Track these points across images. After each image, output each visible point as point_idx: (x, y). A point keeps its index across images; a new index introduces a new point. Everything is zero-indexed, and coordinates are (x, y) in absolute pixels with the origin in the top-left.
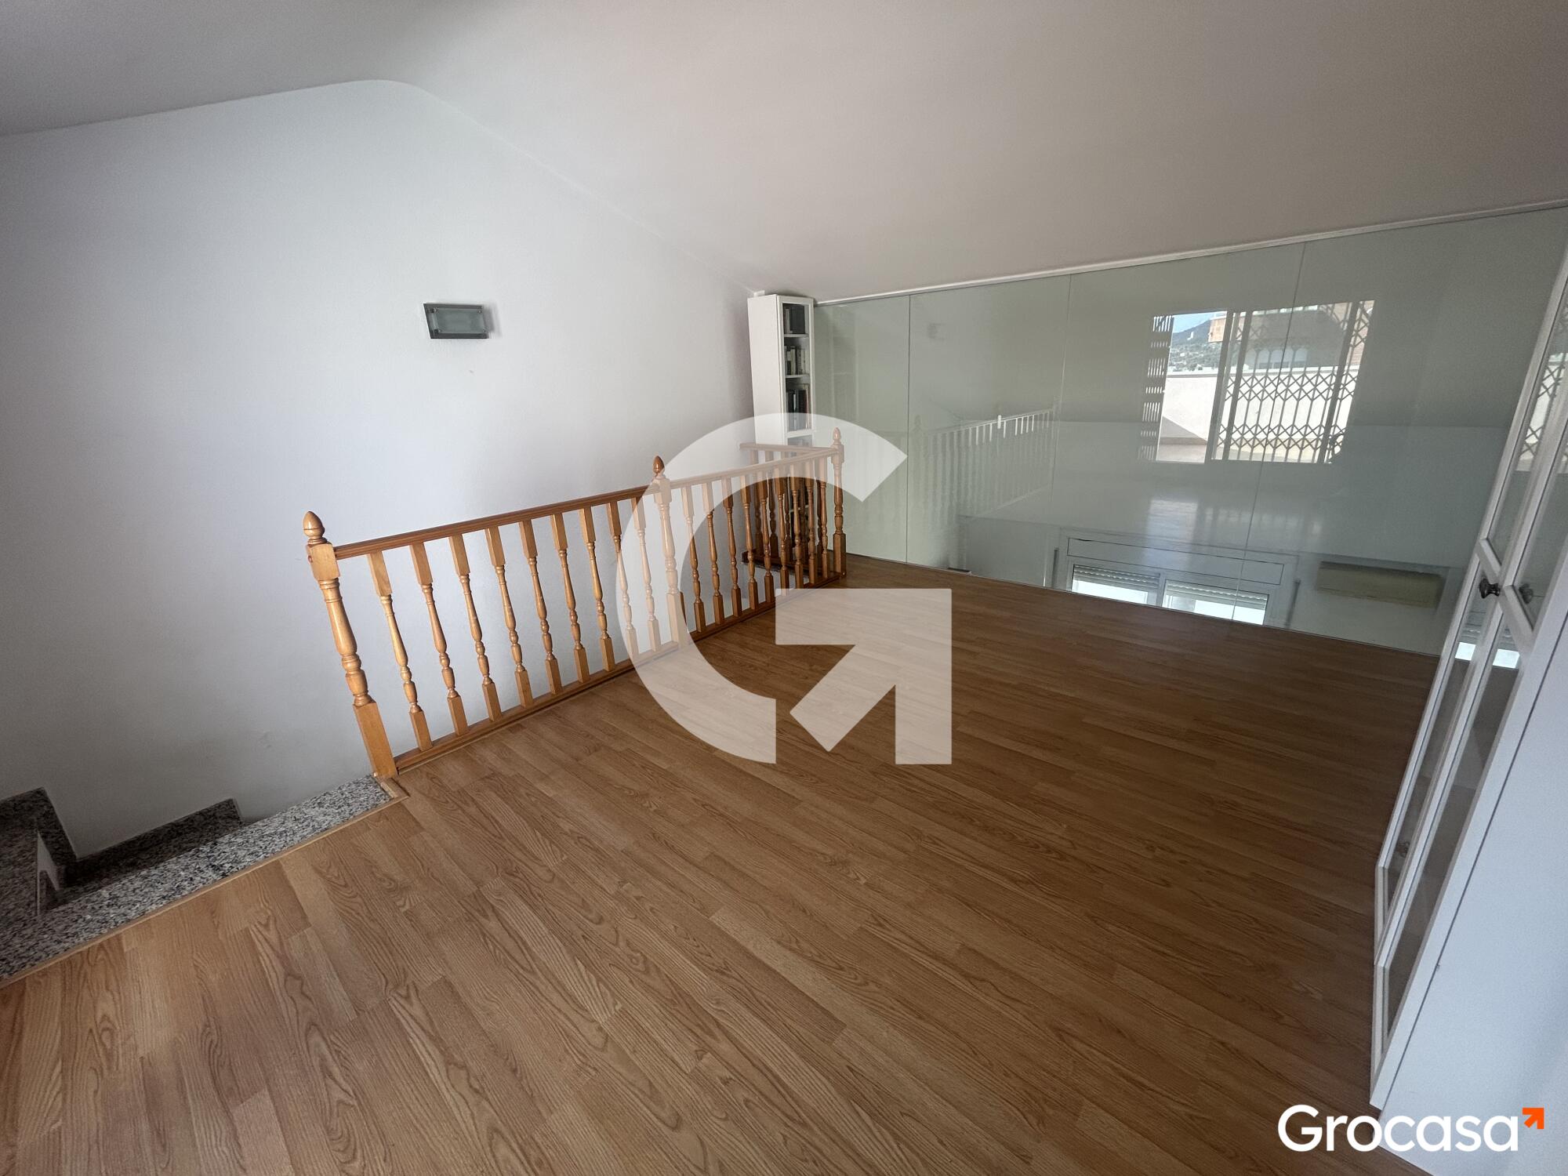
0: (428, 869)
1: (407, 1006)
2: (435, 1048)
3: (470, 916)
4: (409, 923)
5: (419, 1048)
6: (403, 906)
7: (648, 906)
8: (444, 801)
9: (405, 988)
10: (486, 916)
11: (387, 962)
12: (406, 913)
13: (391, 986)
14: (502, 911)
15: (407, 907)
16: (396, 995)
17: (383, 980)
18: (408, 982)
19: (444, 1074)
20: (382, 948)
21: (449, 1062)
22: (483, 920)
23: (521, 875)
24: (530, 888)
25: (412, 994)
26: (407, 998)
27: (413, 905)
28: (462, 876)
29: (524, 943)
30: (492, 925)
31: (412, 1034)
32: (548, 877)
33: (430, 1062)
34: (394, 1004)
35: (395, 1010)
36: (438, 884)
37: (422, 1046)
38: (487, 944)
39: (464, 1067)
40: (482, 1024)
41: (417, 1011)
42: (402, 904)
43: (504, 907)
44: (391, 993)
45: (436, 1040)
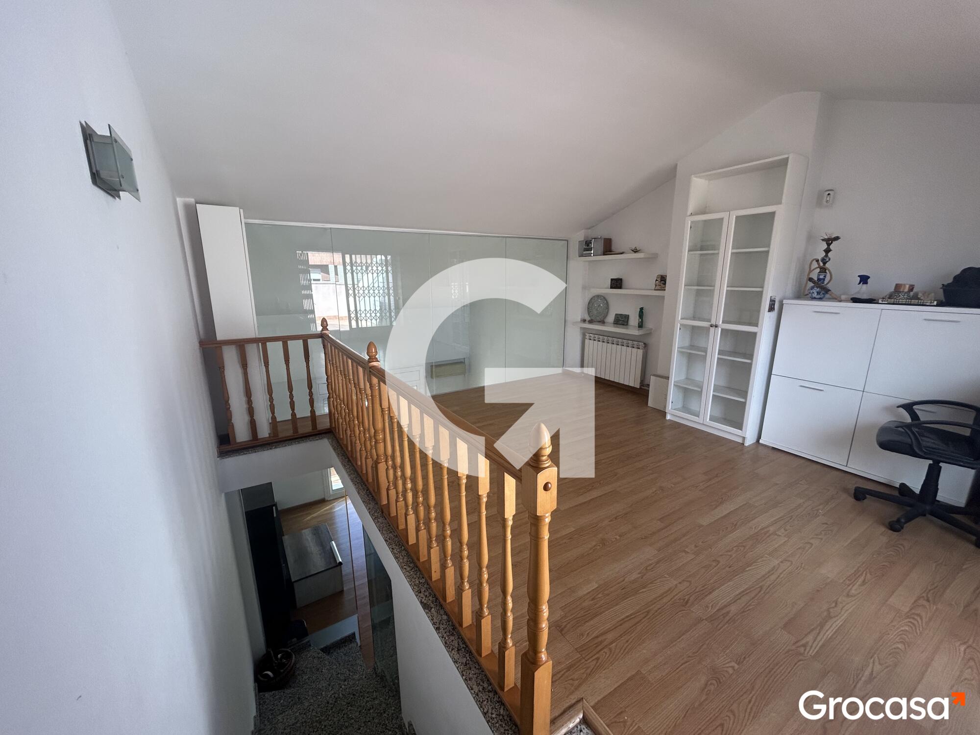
0: (689, 657)
1: (810, 644)
2: (826, 625)
3: (731, 620)
4: (747, 659)
5: (830, 633)
6: (733, 667)
7: (700, 543)
8: (595, 662)
9: (798, 649)
10: (728, 613)
11: (783, 666)
12: (738, 664)
13: (801, 657)
14: (721, 604)
15: (733, 664)
16: (806, 653)
17: (799, 663)
18: (794, 647)
19: (836, 618)
20: (775, 672)
21: (829, 617)
22: (731, 615)
23: (687, 597)
24: (697, 592)
25: (801, 643)
26: (805, 646)
27: (729, 660)
28: (691, 633)
29: (743, 592)
30: (733, 609)
31: (825, 637)
32: (686, 584)
33: (834, 625)
34: (812, 652)
35: (815, 651)
36: (705, 646)
37: (829, 631)
38: (749, 609)
39: (828, 610)
40: (802, 606)
41: (810, 638)
42: (731, 669)
43: (718, 604)
44: (805, 656)
45: (822, 625)
